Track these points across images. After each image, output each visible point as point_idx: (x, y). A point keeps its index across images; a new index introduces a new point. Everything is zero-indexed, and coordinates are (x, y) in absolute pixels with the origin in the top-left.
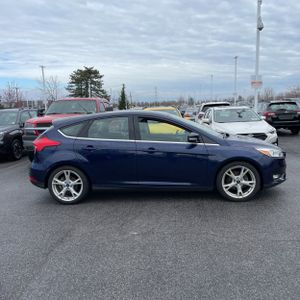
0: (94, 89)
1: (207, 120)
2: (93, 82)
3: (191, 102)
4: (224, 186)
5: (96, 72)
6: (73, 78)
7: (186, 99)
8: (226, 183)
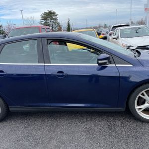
0: (53, 22)
1: (116, 37)
2: (53, 19)
3: (105, 27)
4: (137, 107)
5: (54, 13)
6: (42, 17)
7: (103, 25)
8: (138, 104)
